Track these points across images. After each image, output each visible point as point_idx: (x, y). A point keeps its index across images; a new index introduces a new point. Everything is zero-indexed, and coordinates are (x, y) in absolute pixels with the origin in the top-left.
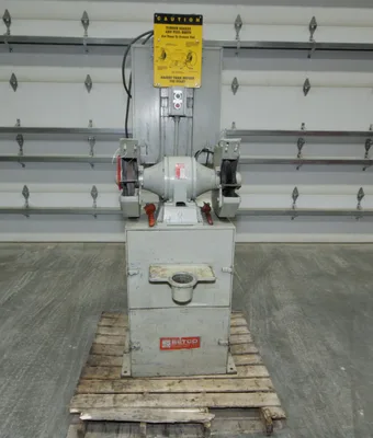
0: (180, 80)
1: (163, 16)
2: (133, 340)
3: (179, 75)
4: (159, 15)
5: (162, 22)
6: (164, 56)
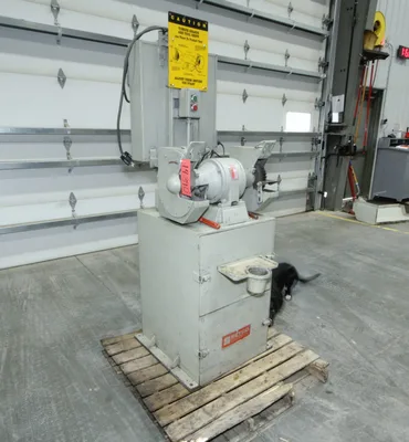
0: (191, 82)
1: (176, 15)
2: (202, 348)
3: (189, 77)
4: (173, 14)
5: (175, 21)
6: (178, 57)
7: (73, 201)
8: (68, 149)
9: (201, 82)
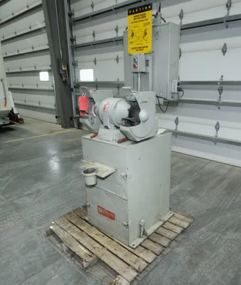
7: (217, 127)
8: (220, 94)
9: (147, 47)
